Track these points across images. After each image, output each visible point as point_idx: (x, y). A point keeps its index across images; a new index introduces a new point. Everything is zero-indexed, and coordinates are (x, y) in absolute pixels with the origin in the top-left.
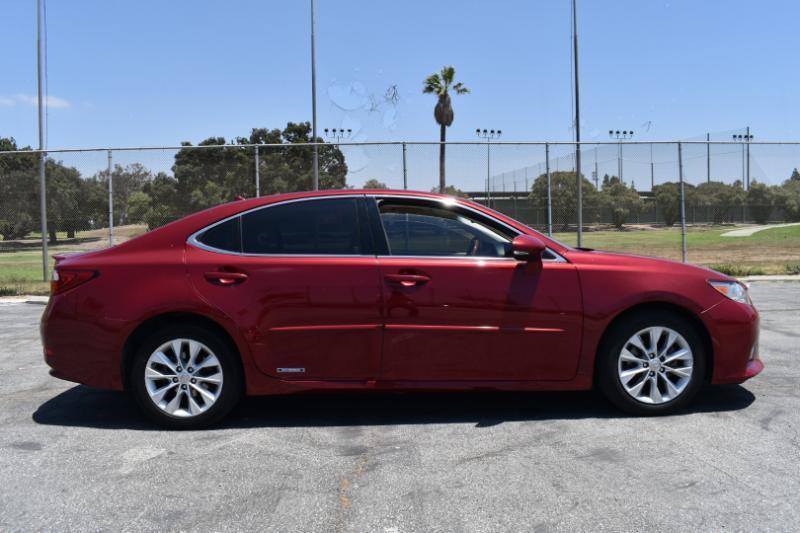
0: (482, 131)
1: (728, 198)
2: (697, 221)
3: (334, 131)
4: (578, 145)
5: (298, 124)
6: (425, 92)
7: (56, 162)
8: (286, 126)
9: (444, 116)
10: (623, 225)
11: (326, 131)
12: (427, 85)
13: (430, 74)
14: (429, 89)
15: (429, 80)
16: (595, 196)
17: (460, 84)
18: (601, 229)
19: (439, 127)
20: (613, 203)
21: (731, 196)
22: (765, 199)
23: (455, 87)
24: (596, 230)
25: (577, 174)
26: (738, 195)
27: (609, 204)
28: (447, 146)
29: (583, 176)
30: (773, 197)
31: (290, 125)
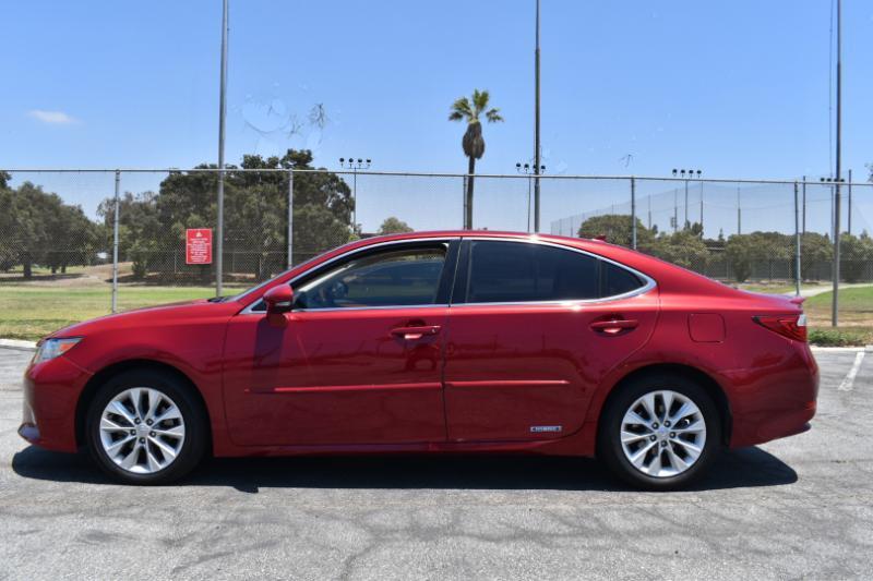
0: (522, 165)
1: (810, 251)
2: (775, 277)
3: (351, 161)
4: (537, 180)
5: (299, 151)
6: (451, 118)
7: (35, 187)
8: (285, 153)
9: (473, 146)
11: (342, 160)
12: (454, 111)
13: (458, 98)
14: (457, 116)
15: (456, 105)
17: (494, 111)
19: (467, 159)
21: (814, 250)
22: (855, 254)
23: (488, 114)
25: (632, 217)
26: (822, 249)
28: (476, 181)
29: (638, 221)
30: (865, 252)
31: (290, 152)
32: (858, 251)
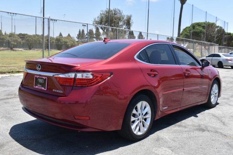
4: (44, 19)
10: (13, 49)
16: (3, 37)
18: (5, 50)
20: (10, 40)
24: (3, 50)
27: (9, 40)
32: (62, 41)
